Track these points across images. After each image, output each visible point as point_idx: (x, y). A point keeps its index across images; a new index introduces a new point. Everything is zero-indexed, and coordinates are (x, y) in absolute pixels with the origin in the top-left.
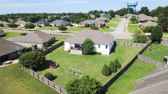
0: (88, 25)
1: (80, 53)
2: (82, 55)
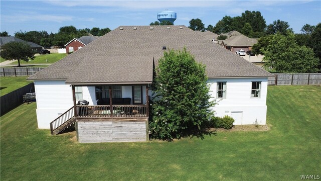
1: (136, 134)
2: (148, 142)
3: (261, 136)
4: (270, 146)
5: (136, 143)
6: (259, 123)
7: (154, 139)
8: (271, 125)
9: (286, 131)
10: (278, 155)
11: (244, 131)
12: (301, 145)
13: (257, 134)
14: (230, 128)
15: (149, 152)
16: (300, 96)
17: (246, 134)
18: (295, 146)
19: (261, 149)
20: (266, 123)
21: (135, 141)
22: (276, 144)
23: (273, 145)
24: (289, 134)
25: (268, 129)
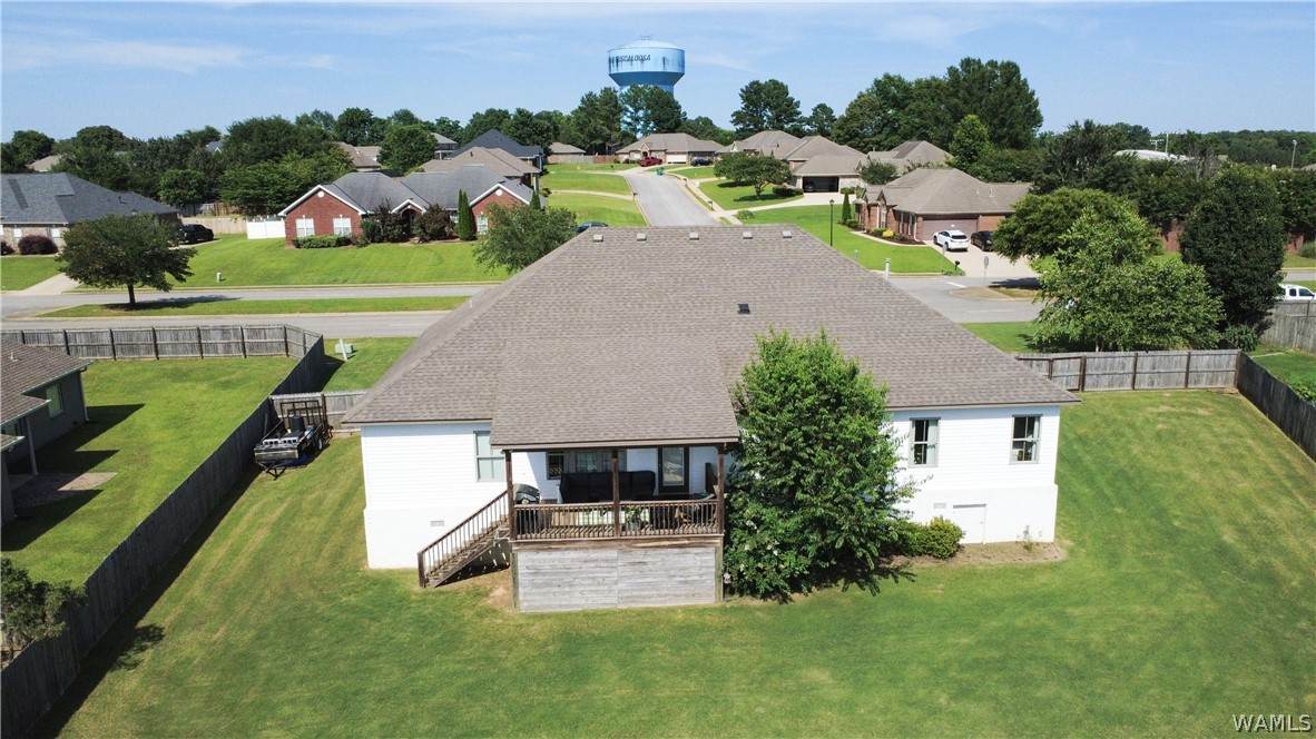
0: (401, 222)
1: (686, 582)
2: (719, 604)
3: (1042, 578)
4: (1069, 610)
5: (686, 609)
6: (1034, 537)
7: (736, 596)
8: (1068, 543)
9: (1114, 559)
10: (1092, 636)
11: (992, 563)
12: (1155, 602)
13: (1030, 572)
14: (951, 556)
15: (734, 636)
16: (1158, 435)
17: (998, 574)
18: (1138, 608)
19: (1044, 619)
20: (1056, 536)
21: (683, 603)
22: (1085, 603)
23: (1077, 604)
24: (1123, 569)
25: (1060, 555)
